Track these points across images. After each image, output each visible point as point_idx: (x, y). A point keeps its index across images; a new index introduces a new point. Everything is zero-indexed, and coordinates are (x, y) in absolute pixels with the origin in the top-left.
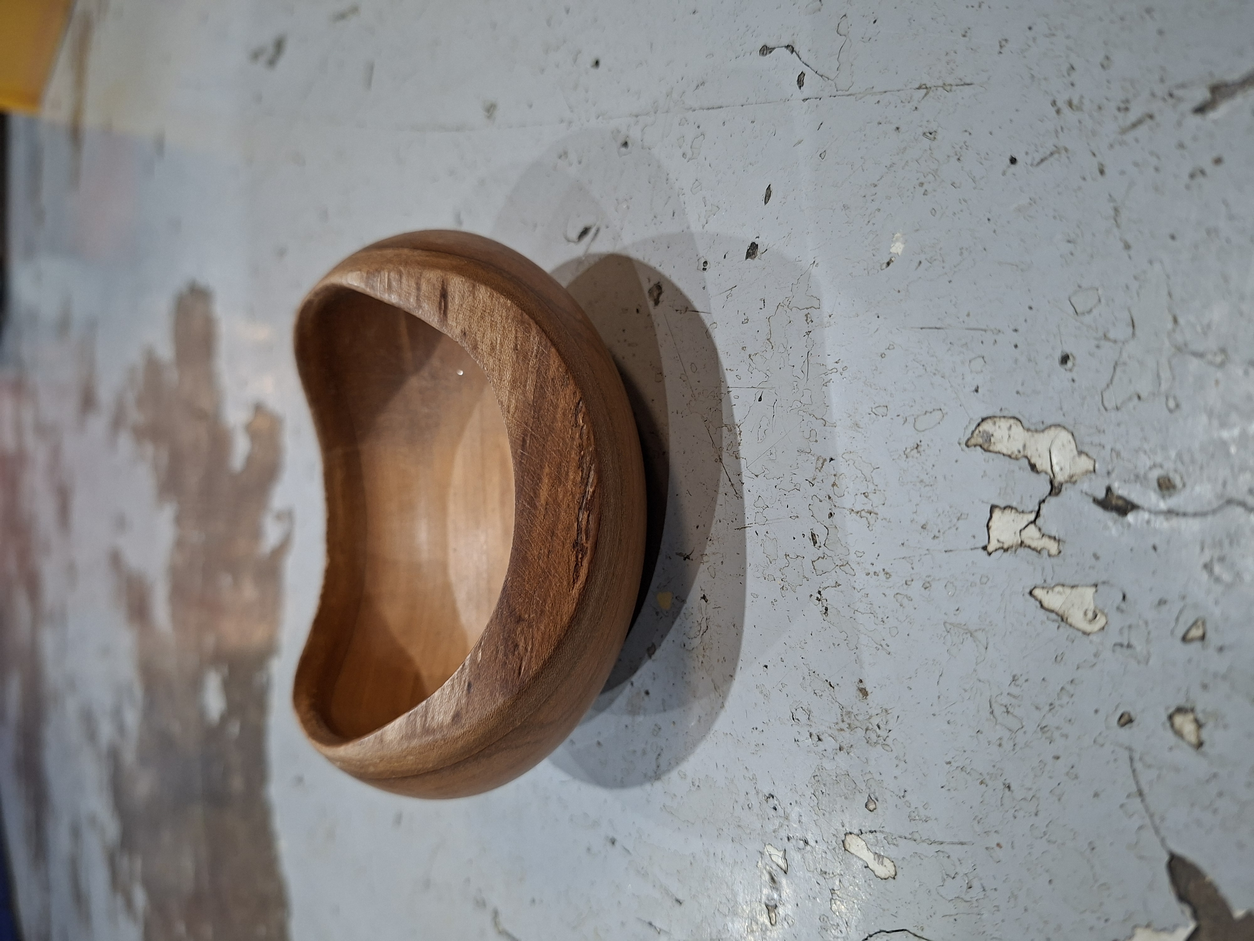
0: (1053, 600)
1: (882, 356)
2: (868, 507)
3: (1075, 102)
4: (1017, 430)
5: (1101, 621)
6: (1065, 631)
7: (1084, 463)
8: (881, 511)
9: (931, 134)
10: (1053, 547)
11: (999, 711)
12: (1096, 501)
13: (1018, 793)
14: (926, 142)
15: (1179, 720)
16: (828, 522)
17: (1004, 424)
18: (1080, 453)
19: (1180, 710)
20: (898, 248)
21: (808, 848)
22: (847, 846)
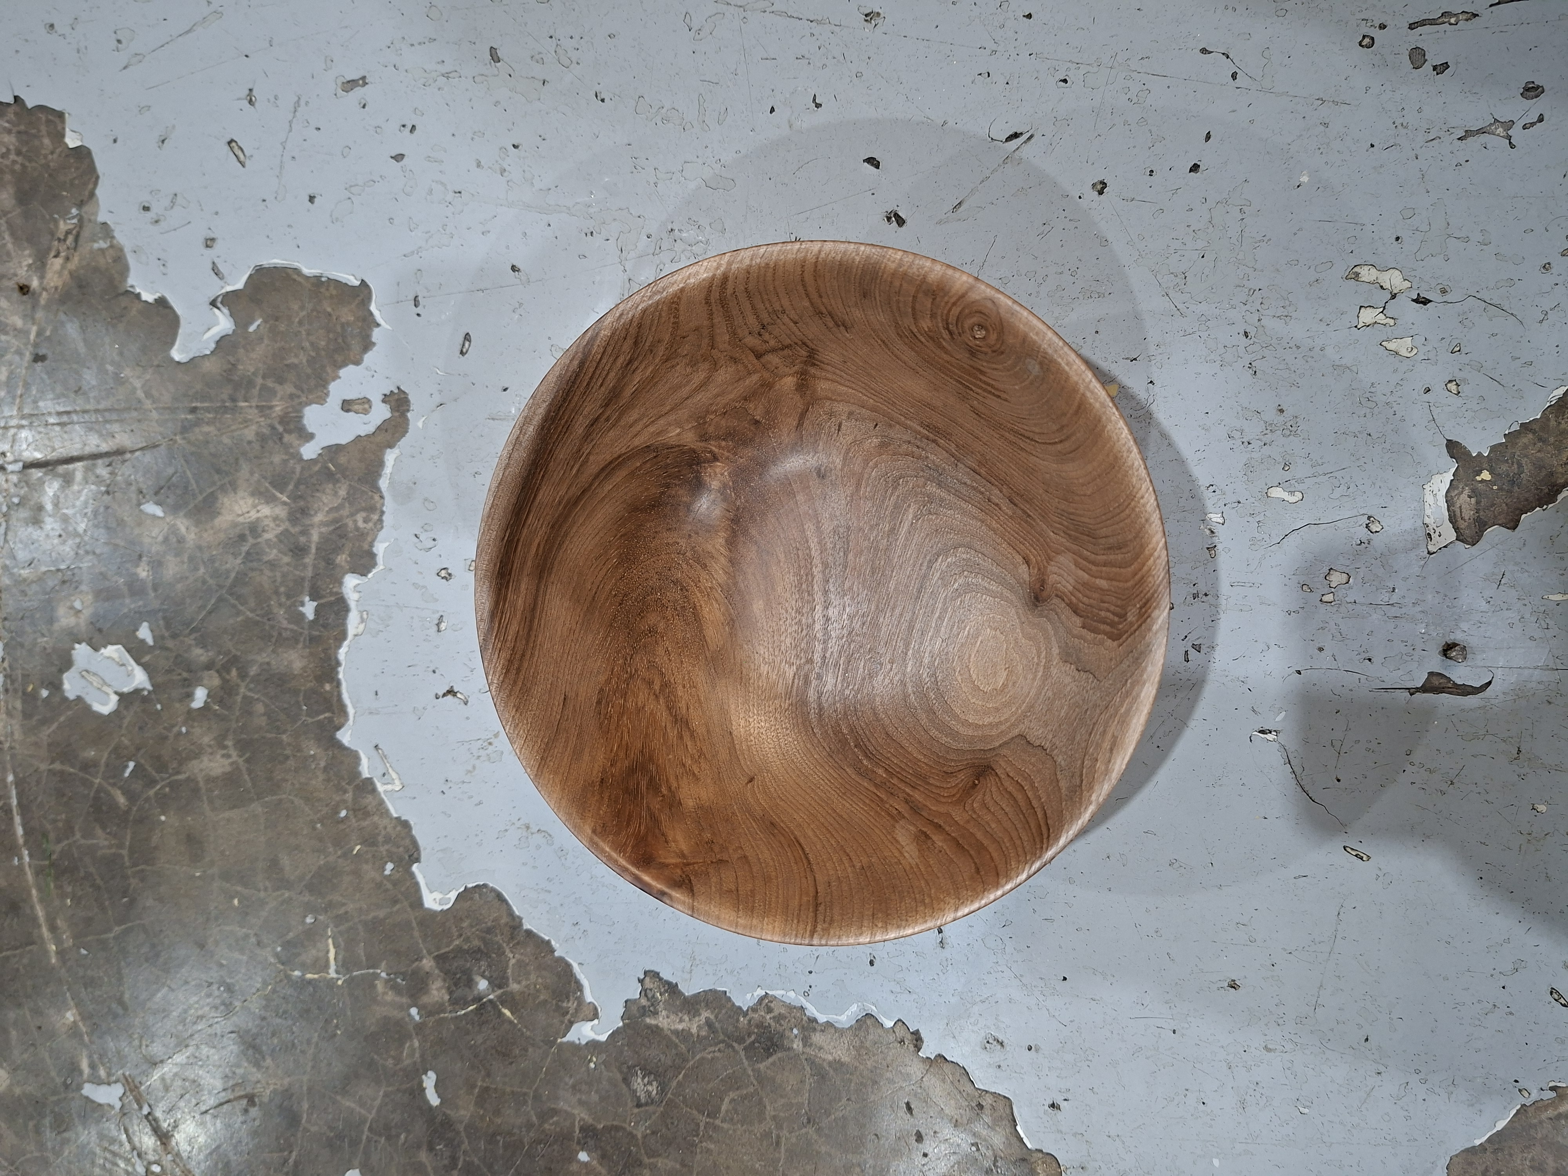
0: (1391, 346)
1: (1295, 234)
2: (1286, 314)
3: (1405, 124)
4: (1373, 270)
5: (1415, 351)
6: (1398, 357)
7: (1407, 284)
8: (1294, 315)
9: (1326, 125)
10: (1392, 322)
11: (1364, 401)
12: (1413, 300)
13: (1374, 436)
14: (1322, 128)
15: (1449, 385)
16: (1257, 324)
17: (1366, 268)
18: (1405, 280)
19: (1450, 381)
20: (1305, 179)
21: (1240, 505)
22: (1269, 494)
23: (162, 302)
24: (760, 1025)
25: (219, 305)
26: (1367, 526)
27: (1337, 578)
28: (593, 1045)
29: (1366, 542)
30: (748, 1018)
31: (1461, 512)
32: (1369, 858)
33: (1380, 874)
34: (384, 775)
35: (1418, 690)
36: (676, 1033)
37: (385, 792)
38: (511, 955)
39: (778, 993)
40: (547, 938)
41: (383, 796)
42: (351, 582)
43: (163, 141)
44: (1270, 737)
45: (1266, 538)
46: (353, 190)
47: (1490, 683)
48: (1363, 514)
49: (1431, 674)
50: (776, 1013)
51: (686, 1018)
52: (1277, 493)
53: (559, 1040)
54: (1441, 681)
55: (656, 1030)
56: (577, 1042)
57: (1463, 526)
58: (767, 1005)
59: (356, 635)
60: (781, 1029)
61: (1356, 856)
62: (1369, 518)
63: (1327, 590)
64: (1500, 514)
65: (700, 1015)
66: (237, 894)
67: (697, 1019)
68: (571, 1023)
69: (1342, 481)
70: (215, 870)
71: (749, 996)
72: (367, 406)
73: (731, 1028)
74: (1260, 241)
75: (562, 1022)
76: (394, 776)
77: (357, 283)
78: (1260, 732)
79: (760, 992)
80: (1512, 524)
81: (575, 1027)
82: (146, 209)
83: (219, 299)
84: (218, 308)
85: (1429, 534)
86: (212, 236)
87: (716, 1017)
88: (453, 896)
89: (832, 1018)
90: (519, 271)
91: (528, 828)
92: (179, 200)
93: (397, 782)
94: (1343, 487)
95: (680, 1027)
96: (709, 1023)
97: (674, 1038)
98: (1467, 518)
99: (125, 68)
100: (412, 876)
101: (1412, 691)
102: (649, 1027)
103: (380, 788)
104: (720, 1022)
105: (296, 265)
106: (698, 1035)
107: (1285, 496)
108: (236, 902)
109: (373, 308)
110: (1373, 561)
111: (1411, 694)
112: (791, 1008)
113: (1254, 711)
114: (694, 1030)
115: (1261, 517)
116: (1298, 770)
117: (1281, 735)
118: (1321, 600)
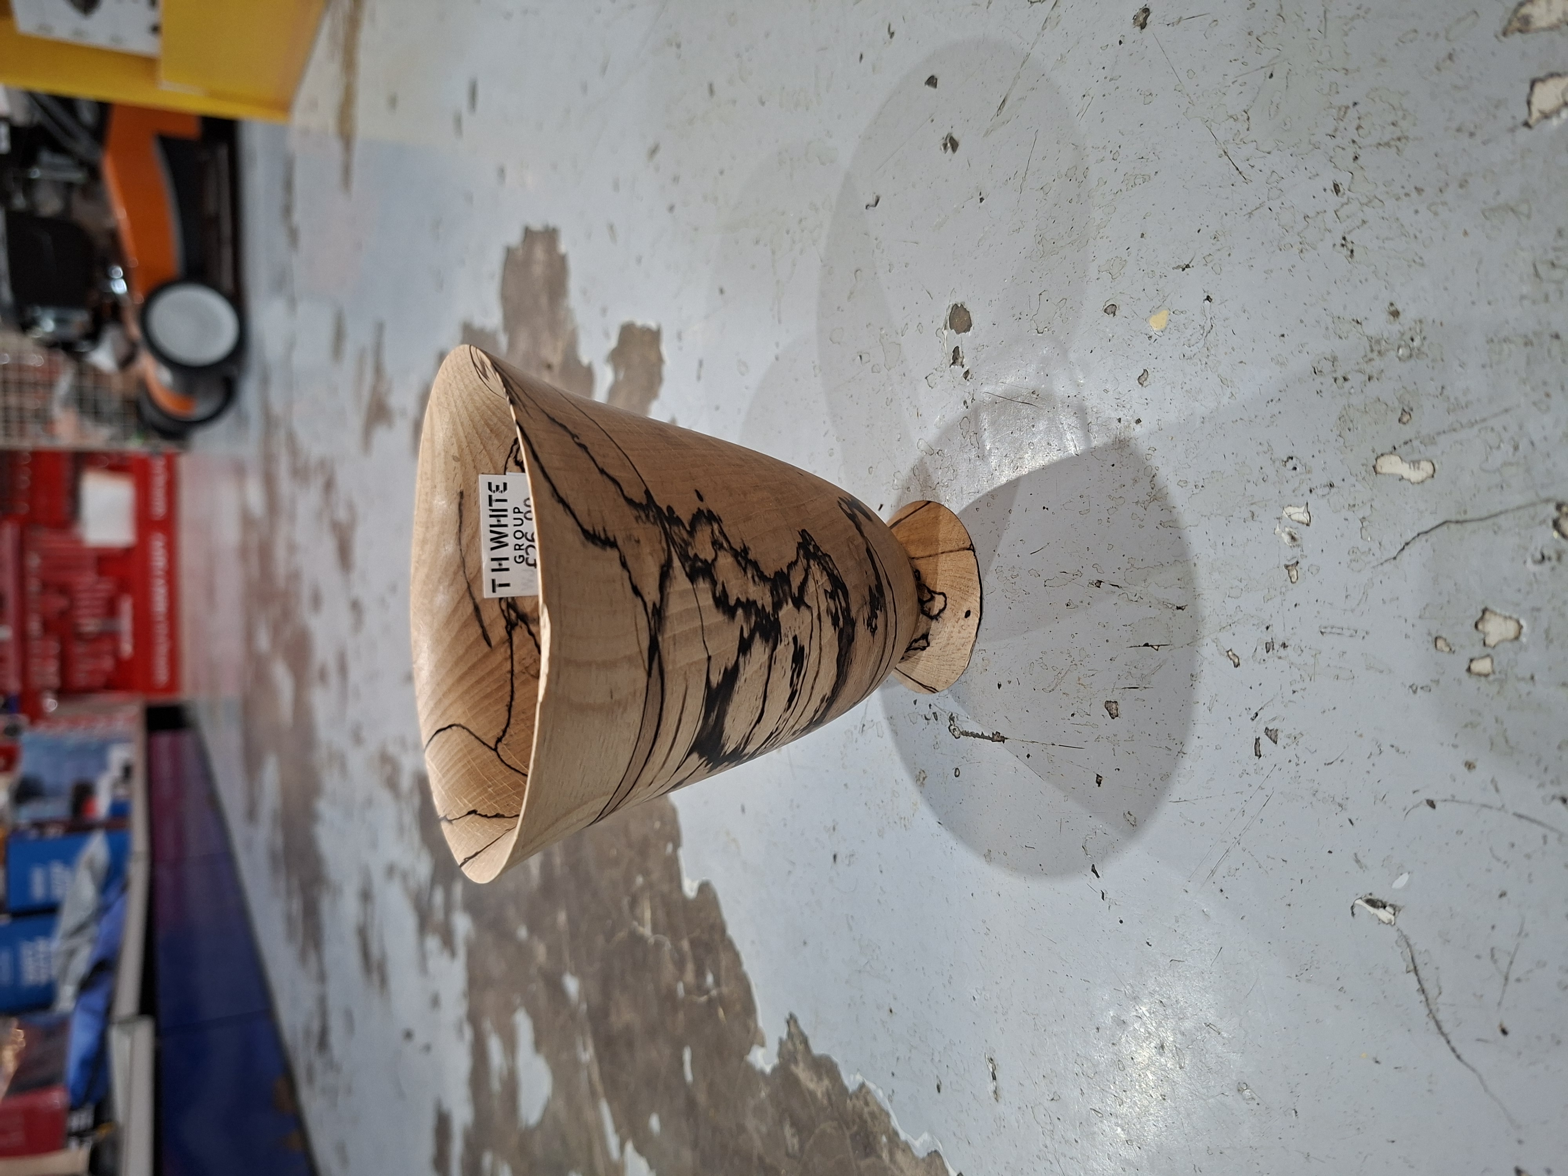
2: (1399, 134)
8: (1412, 132)
11: (1543, 269)
16: (1352, 165)
21: (1333, 490)
22: (1379, 469)
23: (589, 366)
24: (861, 1116)
25: (609, 361)
26: (1554, 524)
27: (1498, 629)
28: (763, 1074)
29: (1554, 556)
30: (853, 1103)
36: (809, 1091)
38: (723, 958)
39: (871, 1086)
40: (739, 950)
44: (1385, 915)
45: (1375, 547)
48: (1547, 501)
50: (871, 1108)
51: (815, 1078)
52: (1392, 465)
53: (745, 1057)
55: (798, 1081)
56: (756, 1065)
58: (864, 1095)
60: (875, 1130)
62: (1557, 507)
63: (1478, 650)
65: (823, 1081)
67: (821, 1084)
68: (751, 1045)
69: (1508, 436)
71: (851, 1077)
73: (842, 1108)
75: (747, 1041)
78: (1367, 902)
79: (859, 1078)
81: (752, 1050)
83: (609, 356)
84: (609, 364)
87: (833, 1088)
88: (696, 886)
89: (909, 1139)
91: (728, 834)
94: (1507, 448)
95: (811, 1086)
96: (828, 1093)
97: (807, 1096)
100: (678, 859)
102: (794, 1075)
104: (834, 1095)
106: (822, 1103)
107: (1404, 469)
109: (662, 347)
112: (881, 1109)
113: (1357, 861)
114: (819, 1095)
115: (1366, 511)
116: (1432, 992)
117: (1401, 915)
118: (1469, 670)
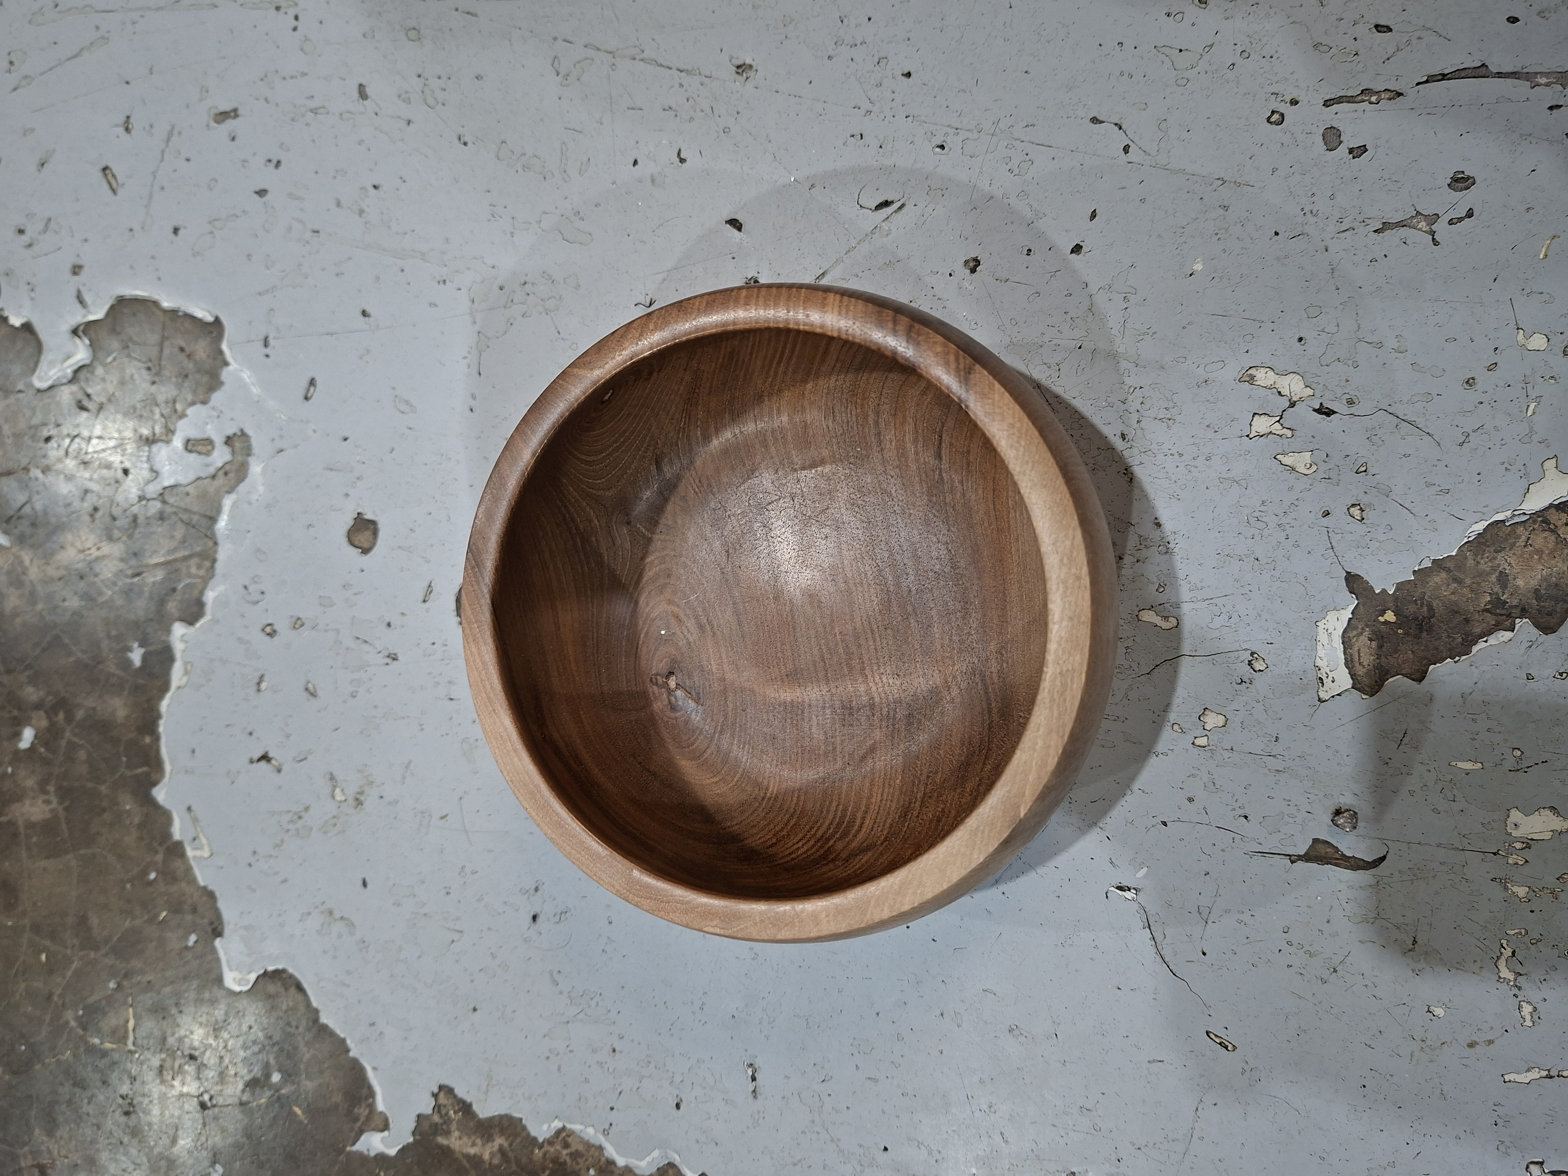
0: (1287, 460)
1: (1184, 328)
2: (1169, 416)
3: (1314, 212)
4: (1270, 373)
5: (1314, 468)
6: (1294, 474)
7: (1309, 392)
8: (1178, 418)
9: (1226, 208)
10: (1289, 433)
11: (1253, 521)
12: (1315, 410)
13: (1263, 561)
14: (1221, 212)
15: (1352, 509)
16: (1136, 426)
17: (1263, 370)
18: (1307, 386)
19: (1353, 505)
20: (1198, 267)
22: (1140, 618)
23: (27, 327)
24: (556, 1160)
25: (81, 334)
26: (1250, 663)
27: (1213, 720)
28: (381, 1158)
29: (1248, 681)
30: (543, 1150)
31: (1359, 656)
32: (1235, 1048)
33: (1247, 1068)
34: (194, 839)
35: (1300, 858)
36: (468, 1157)
37: (195, 857)
38: (305, 1049)
39: (576, 1127)
40: (342, 1036)
41: (192, 862)
42: (179, 630)
43: (43, 165)
44: (1128, 895)
45: (1135, 666)
46: (216, 223)
47: (1383, 858)
48: (1246, 650)
49: (1316, 841)
50: (573, 1149)
51: (479, 1141)
52: (1151, 617)
53: (348, 1149)
54: (1328, 850)
55: (447, 1152)
56: (366, 1152)
57: (1360, 673)
58: (564, 1138)
59: (179, 688)
60: (577, 1168)
61: (1220, 1044)
62: (1252, 654)
63: (1200, 732)
64: (1404, 662)
65: (493, 1141)
66: (45, 949)
67: (490, 1145)
68: (361, 1132)
69: (1224, 610)
70: (26, 921)
71: (545, 1127)
72: (209, 448)
73: (524, 1160)
74: (1144, 334)
75: (352, 1130)
76: (204, 841)
77: (210, 319)
78: (1117, 888)
79: (557, 1124)
80: (1418, 675)
81: (363, 1138)
82: (21, 232)
83: (82, 328)
84: (79, 337)
85: (1321, 679)
86: (80, 262)
87: (510, 1145)
88: (253, 977)
89: (633, 1162)
90: (369, 316)
91: (331, 913)
92: (52, 225)
93: (206, 848)
94: (1225, 617)
95: (472, 1151)
96: (501, 1150)
97: (465, 1162)
98: (1365, 664)
99: (15, 89)
100: (214, 951)
101: (1293, 858)
102: (440, 1147)
103: (190, 853)
104: (512, 1151)
105: (156, 297)
106: (490, 1164)
107: (1158, 620)
108: (43, 957)
109: (224, 347)
110: (1255, 704)
111: (1292, 862)
112: (588, 1145)
113: (1112, 863)
114: (486, 1157)
115: (1130, 643)
116: (1159, 937)
117: (1141, 894)
118: (1193, 744)
